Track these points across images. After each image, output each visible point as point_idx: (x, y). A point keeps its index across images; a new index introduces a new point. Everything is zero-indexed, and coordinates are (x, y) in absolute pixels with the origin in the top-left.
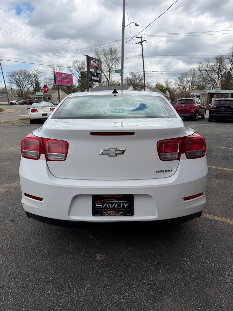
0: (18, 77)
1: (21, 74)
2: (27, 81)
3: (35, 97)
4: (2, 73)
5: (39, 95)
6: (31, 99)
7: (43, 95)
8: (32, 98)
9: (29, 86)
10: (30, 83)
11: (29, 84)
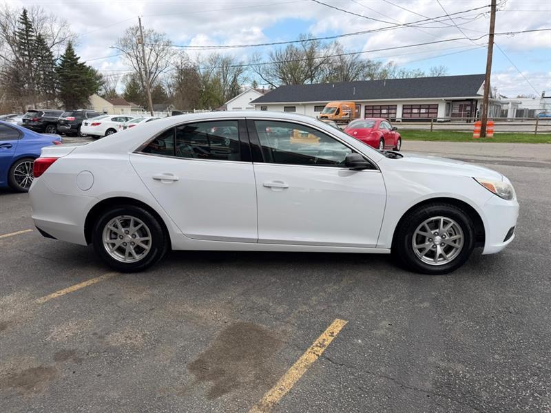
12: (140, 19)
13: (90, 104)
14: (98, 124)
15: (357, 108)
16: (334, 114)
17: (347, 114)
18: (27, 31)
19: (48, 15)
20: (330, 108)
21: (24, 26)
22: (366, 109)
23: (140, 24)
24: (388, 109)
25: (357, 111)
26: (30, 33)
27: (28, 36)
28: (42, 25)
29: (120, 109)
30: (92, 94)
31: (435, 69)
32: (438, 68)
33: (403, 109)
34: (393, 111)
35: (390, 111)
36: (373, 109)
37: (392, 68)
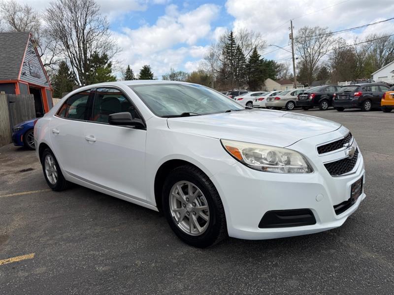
12: (291, 22)
13: (264, 85)
14: (242, 99)
18: (232, 44)
19: (250, 32)
21: (230, 42)
23: (292, 25)
26: (233, 46)
27: (232, 47)
28: (246, 38)
29: (285, 87)
30: (266, 79)
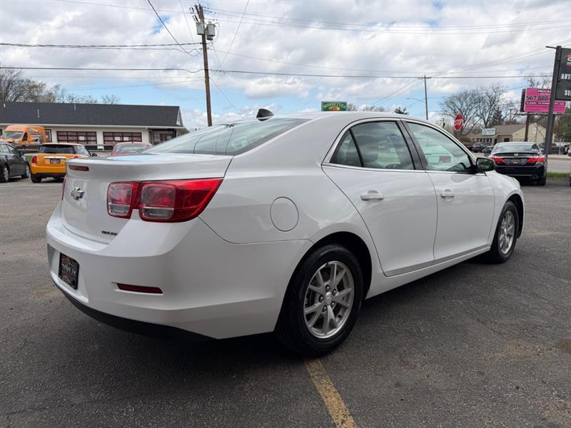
0: (459, 104)
1: (465, 98)
2: (474, 110)
3: (478, 139)
4: (426, 99)
5: (488, 134)
6: (469, 141)
7: (494, 134)
8: (472, 140)
9: (477, 118)
10: (479, 113)
11: (477, 115)
15: (47, 133)
16: (21, 139)
17: (36, 140)
20: (13, 132)
22: (58, 136)
24: (86, 136)
25: (47, 137)
31: (107, 97)
32: (110, 97)
33: (104, 136)
34: (92, 138)
35: (89, 138)
36: (67, 136)
37: (59, 92)
